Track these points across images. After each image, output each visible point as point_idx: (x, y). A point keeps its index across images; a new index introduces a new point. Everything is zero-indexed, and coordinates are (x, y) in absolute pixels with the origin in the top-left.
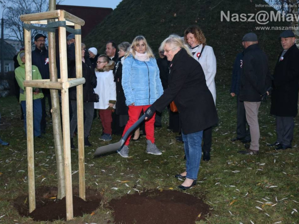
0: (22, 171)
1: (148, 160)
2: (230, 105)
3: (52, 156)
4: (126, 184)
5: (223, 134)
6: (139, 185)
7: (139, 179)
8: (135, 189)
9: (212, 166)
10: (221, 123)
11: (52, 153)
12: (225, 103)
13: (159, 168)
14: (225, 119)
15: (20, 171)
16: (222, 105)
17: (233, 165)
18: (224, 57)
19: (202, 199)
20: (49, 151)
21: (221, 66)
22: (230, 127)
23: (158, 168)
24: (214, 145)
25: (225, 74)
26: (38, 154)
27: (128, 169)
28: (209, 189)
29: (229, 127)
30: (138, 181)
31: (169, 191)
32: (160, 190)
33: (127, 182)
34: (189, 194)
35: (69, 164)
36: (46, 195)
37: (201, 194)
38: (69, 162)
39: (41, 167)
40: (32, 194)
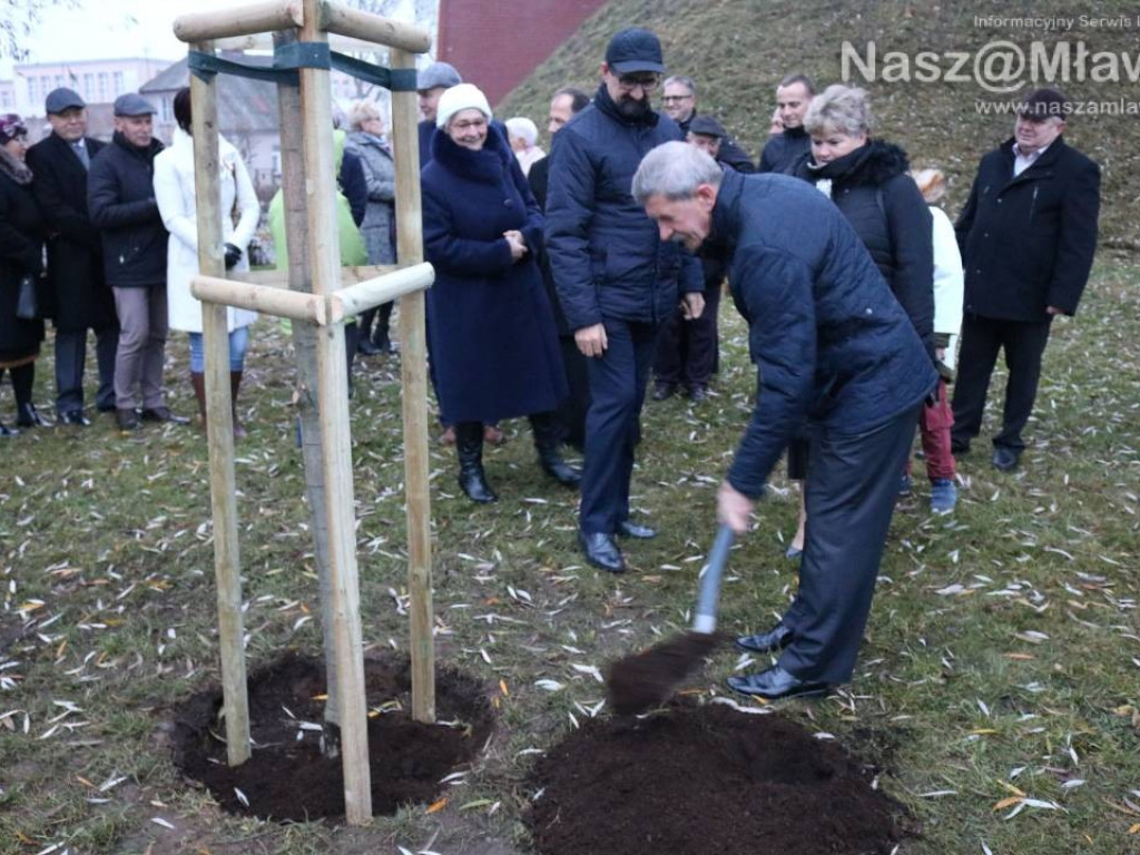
34: (829, 736)
35: (348, 613)
36: (303, 685)
37: (881, 744)
38: (347, 607)
39: (306, 566)
40: (235, 695)
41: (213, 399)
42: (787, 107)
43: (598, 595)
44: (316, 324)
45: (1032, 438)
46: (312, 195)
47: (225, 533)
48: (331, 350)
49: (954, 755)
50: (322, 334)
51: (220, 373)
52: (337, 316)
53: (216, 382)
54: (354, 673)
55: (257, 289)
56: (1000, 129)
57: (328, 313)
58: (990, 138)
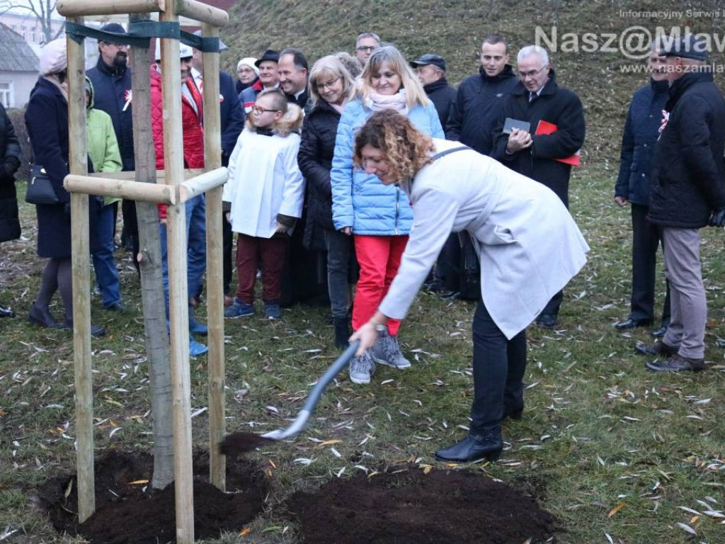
0: (57, 406)
1: (392, 380)
2: (620, 219)
3: (136, 364)
4: (333, 450)
5: (599, 309)
6: (368, 454)
7: (368, 435)
8: (357, 463)
9: (565, 403)
10: (594, 276)
11: (134, 355)
12: (608, 215)
13: (421, 404)
14: (606, 264)
15: (53, 406)
16: (599, 219)
17: (623, 400)
18: (610, 82)
19: (534, 497)
20: (128, 349)
21: (601, 107)
22: (618, 287)
23: (418, 403)
24: (573, 339)
25: (610, 130)
26: (97, 356)
27: (339, 405)
28: (554, 470)
29: (615, 288)
30: (365, 441)
31: (448, 473)
32: (423, 469)
33: (335, 444)
34: (500, 481)
35: (184, 400)
36: (122, 474)
37: (534, 484)
38: (184, 395)
39: (106, 396)
40: (87, 473)
41: (79, 260)
42: (493, 59)
43: (326, 407)
44: (168, 203)
45: (622, 299)
46: (168, 120)
47: (84, 355)
48: (178, 221)
49: (582, 488)
50: (171, 210)
51: (83, 243)
52: (184, 198)
53: (81, 248)
54: (186, 443)
55: (121, 182)
56: (589, 74)
57: (178, 197)
58: (583, 81)
